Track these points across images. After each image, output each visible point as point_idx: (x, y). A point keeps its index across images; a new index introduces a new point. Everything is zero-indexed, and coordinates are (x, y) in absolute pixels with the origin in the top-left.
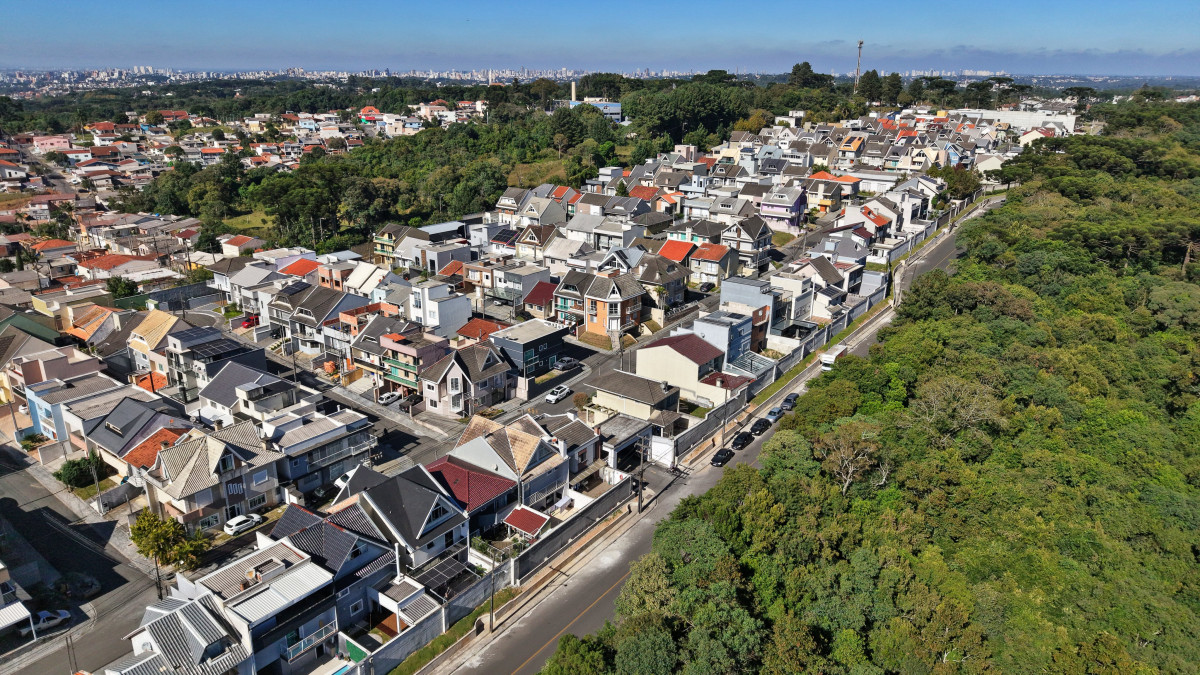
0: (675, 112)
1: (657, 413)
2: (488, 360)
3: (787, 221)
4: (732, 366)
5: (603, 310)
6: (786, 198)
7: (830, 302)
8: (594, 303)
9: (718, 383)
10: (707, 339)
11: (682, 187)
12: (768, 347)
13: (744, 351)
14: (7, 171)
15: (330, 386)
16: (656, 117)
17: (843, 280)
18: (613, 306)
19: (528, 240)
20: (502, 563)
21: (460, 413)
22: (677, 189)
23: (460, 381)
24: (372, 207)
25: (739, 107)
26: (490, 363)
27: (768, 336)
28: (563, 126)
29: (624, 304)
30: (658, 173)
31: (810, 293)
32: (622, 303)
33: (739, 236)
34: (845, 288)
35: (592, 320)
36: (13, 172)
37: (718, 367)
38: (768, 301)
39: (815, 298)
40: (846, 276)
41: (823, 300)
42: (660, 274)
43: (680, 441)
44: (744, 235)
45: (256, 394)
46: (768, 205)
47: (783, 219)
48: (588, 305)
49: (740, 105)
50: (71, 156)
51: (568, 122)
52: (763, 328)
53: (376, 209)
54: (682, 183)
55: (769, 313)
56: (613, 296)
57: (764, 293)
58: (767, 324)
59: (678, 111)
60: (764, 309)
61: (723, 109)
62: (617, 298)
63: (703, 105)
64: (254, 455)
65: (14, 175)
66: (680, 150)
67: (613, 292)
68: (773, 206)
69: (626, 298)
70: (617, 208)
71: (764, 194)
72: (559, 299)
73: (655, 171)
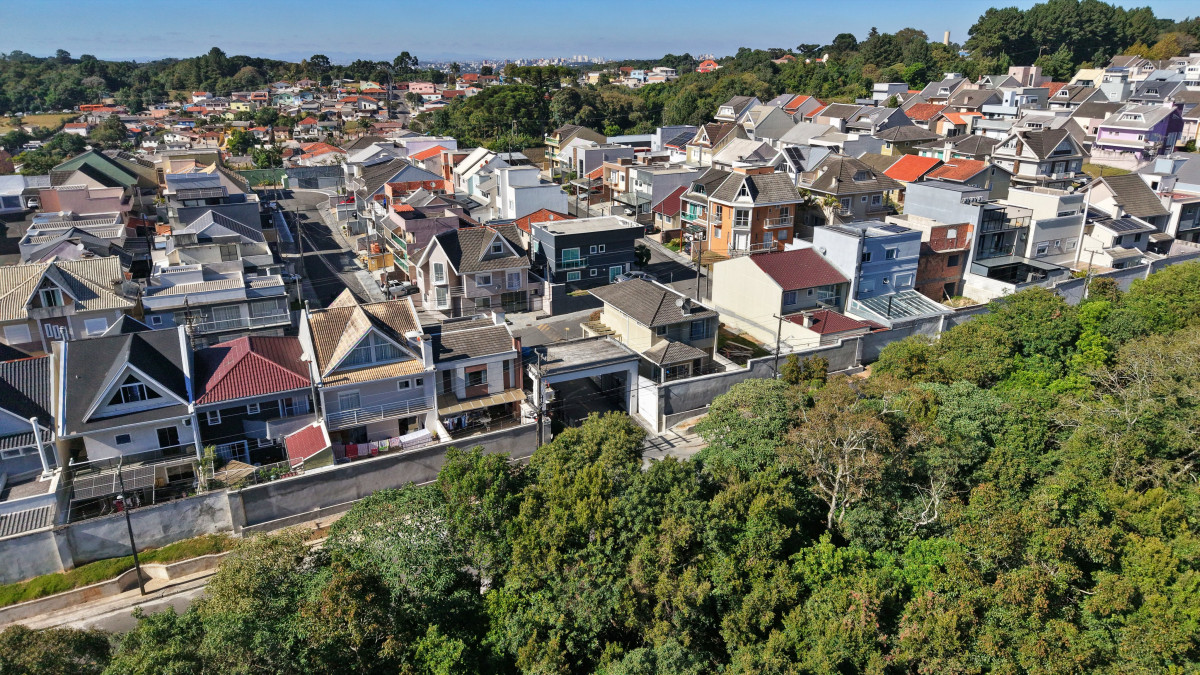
0: (1030, 31)
1: (664, 343)
2: (497, 249)
3: (1138, 154)
4: (859, 304)
5: (729, 218)
6: (1142, 120)
7: (1118, 241)
8: (720, 208)
9: (806, 321)
10: (829, 258)
11: (986, 108)
12: (965, 294)
13: (898, 288)
14: (363, 103)
15: (359, 269)
16: (997, 36)
17: (1169, 216)
18: (741, 214)
19: (701, 141)
20: (207, 493)
21: (444, 312)
22: (980, 109)
23: (445, 269)
24: (576, 117)
25: (1144, 32)
26: (496, 254)
27: (966, 276)
28: (879, 56)
29: (760, 214)
30: (958, 91)
31: (1077, 221)
32: (754, 209)
33: (1019, 153)
34: (1171, 230)
35: (716, 234)
36: (367, 105)
37: (839, 303)
38: (972, 216)
39: (1089, 230)
40: (1176, 209)
41: (1104, 235)
42: (839, 181)
43: (675, 391)
44: (1028, 152)
45: (186, 241)
46: (1111, 130)
47: (1132, 150)
48: (712, 211)
49: (1146, 29)
50: (425, 97)
51: (885, 52)
52: (956, 260)
53: (581, 118)
54: (988, 103)
55: (972, 236)
56: (742, 198)
57: (967, 202)
58: (966, 253)
59: (1036, 31)
60: (962, 228)
61: (1113, 32)
62: (747, 201)
63: (1080, 25)
64: (93, 295)
65: (368, 108)
66: (1016, 72)
67: (743, 193)
68: (1118, 131)
69: (762, 202)
70: (863, 120)
71: (1108, 115)
72: (688, 206)
73: (952, 88)
